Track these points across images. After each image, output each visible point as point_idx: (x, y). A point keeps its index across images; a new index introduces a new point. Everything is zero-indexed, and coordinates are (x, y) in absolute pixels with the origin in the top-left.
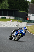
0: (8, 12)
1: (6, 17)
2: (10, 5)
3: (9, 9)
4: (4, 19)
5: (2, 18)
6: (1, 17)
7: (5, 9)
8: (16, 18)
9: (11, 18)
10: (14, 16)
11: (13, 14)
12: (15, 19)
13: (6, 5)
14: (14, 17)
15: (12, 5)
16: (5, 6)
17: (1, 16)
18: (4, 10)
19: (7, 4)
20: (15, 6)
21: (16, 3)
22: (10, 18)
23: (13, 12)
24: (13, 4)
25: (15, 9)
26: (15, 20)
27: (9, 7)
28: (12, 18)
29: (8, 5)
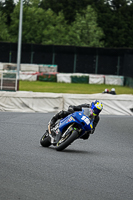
0: (97, 57)
1: (91, 76)
2: (105, 32)
3: (101, 45)
4: (83, 85)
5: (75, 80)
6: (72, 77)
7: (85, 45)
8: (130, 80)
9: (111, 83)
10: (120, 75)
11: (118, 67)
12: (125, 84)
13: (91, 31)
14: (122, 77)
15: (115, 30)
16: (88, 33)
17: (70, 75)
18: (81, 51)
19: (93, 26)
20: (126, 37)
21: (129, 25)
22: (107, 83)
23: (119, 58)
24: (120, 28)
25: (125, 48)
26: (125, 89)
27: (101, 40)
28: (115, 80)
29: (100, 33)
